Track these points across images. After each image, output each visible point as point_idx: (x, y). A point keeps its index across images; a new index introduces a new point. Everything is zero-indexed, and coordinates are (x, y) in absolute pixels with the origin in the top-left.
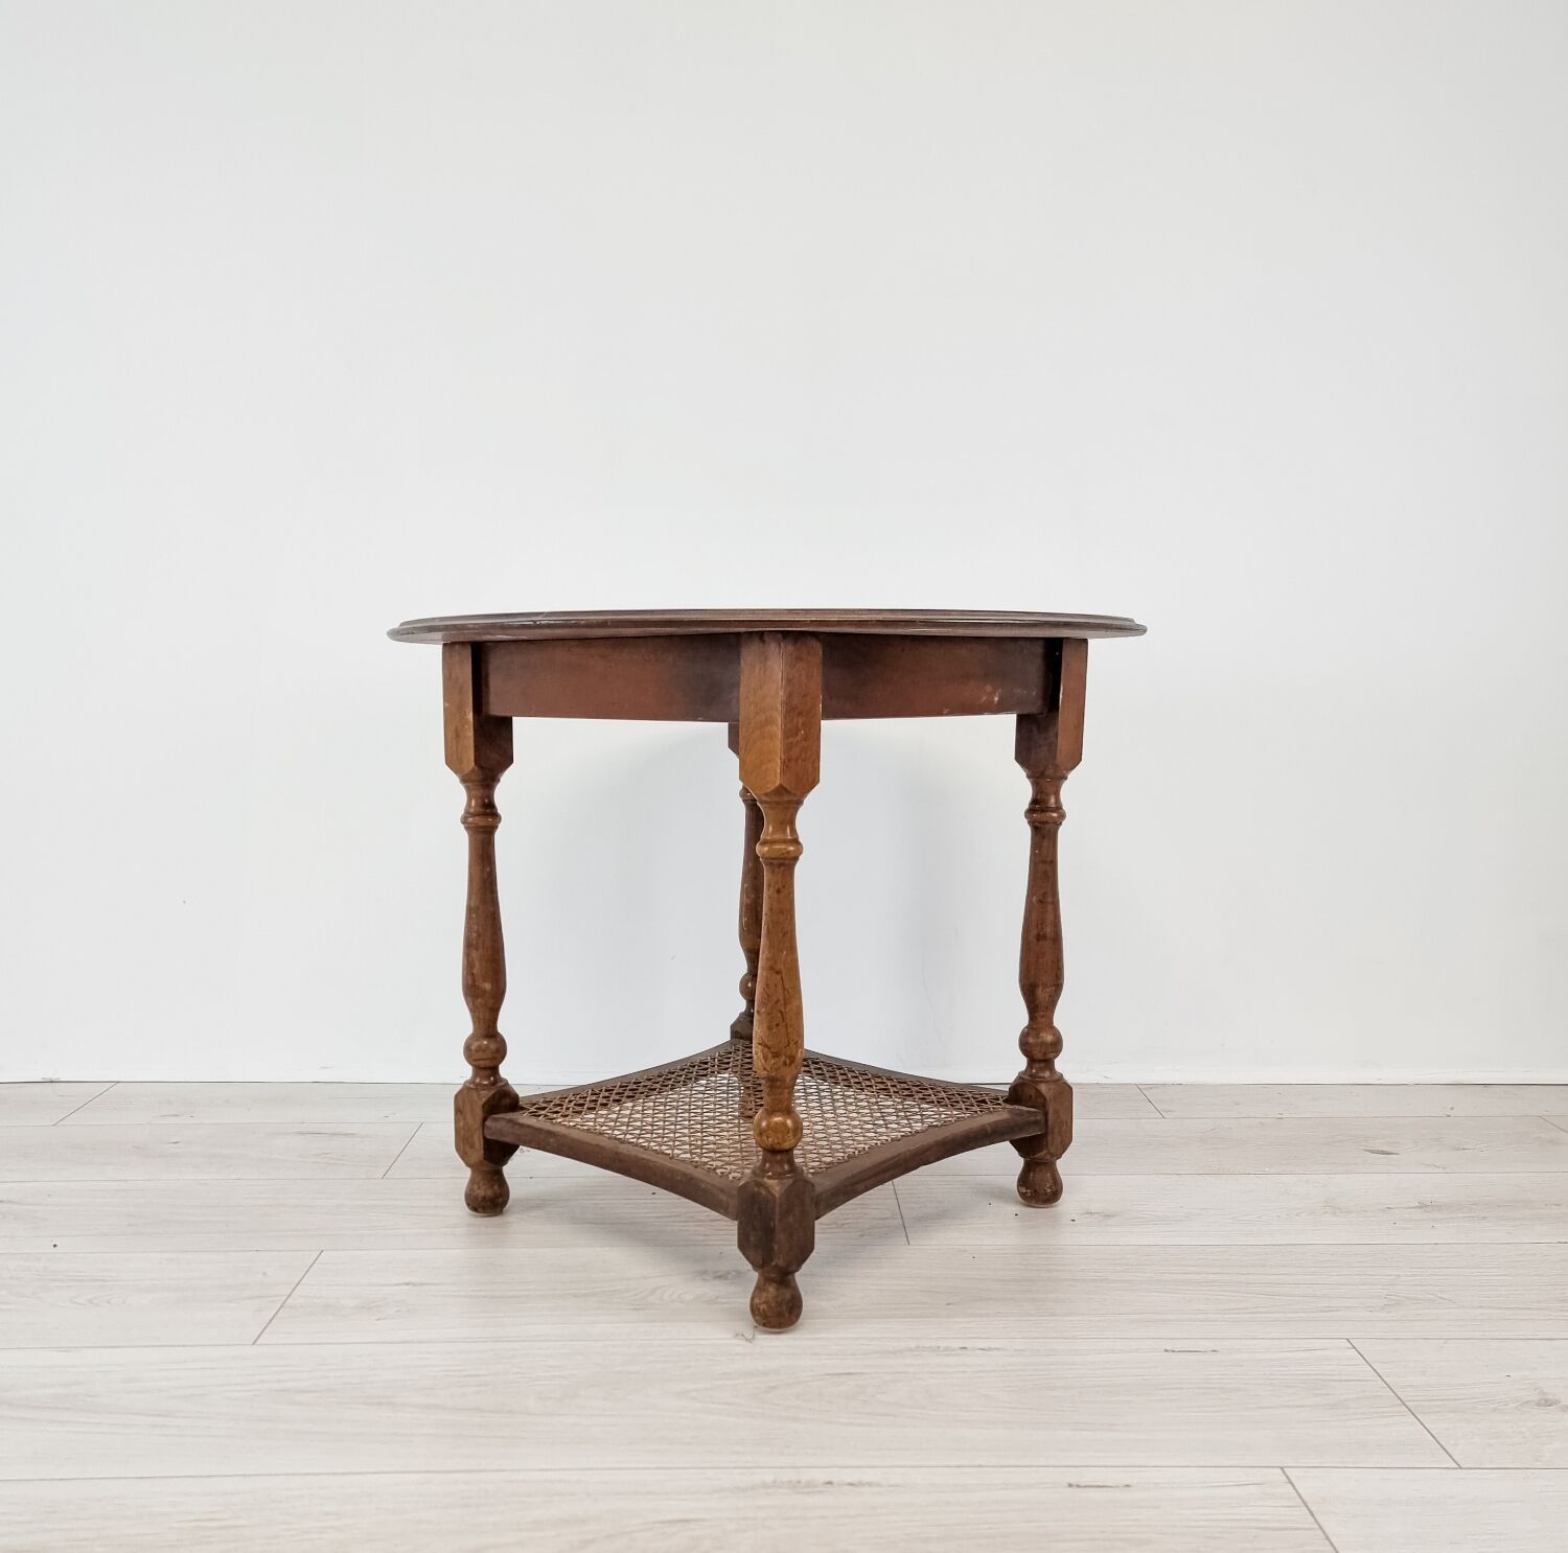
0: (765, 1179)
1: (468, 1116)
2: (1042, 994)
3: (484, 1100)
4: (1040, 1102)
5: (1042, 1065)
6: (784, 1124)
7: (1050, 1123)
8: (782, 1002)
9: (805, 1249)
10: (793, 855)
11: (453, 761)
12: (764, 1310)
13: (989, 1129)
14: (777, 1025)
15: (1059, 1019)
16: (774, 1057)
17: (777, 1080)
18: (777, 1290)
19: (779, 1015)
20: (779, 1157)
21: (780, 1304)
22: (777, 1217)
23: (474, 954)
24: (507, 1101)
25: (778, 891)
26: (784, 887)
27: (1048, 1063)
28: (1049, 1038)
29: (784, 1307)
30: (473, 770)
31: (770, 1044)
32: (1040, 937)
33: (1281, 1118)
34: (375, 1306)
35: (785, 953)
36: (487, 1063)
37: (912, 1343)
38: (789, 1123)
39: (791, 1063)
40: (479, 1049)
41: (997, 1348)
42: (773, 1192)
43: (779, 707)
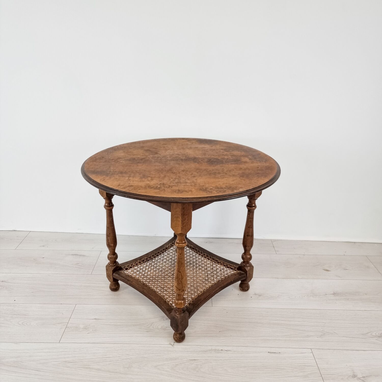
0: (177, 315)
1: (109, 271)
2: (248, 248)
3: (112, 269)
4: (246, 272)
5: (247, 263)
6: (181, 302)
7: (247, 276)
9: (185, 326)
10: (184, 246)
11: (101, 193)
12: (176, 339)
13: (232, 280)
14: (180, 284)
15: (251, 252)
16: (179, 290)
17: (180, 294)
18: (179, 335)
19: (180, 282)
20: (180, 310)
21: (180, 338)
22: (179, 324)
23: (109, 238)
24: (118, 268)
25: (180, 254)
26: (182, 253)
27: (248, 262)
28: (249, 257)
30: (106, 197)
31: (178, 287)
32: (248, 236)
33: (304, 255)
34: (87, 328)
35: (182, 268)
36: (113, 261)
37: (210, 348)
38: (182, 302)
39: (183, 291)
40: (111, 258)
41: (230, 350)
42: (178, 318)
43: (181, 215)
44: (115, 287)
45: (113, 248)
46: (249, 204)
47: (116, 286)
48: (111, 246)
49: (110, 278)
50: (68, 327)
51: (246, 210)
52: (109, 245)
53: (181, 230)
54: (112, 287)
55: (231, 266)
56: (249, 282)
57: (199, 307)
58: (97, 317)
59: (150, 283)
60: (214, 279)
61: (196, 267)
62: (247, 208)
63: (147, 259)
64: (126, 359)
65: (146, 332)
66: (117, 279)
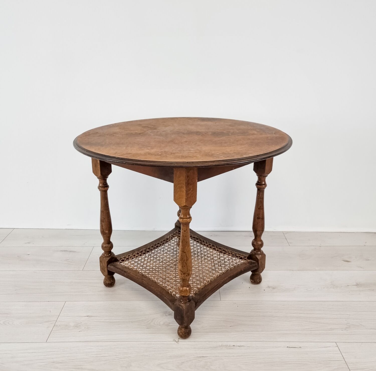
0: (181, 304)
1: (103, 263)
2: (258, 233)
3: (107, 260)
4: (257, 260)
5: (258, 250)
6: (186, 290)
7: (259, 265)
8: (186, 260)
9: (191, 318)
10: (189, 222)
11: (95, 172)
12: (181, 335)
13: (243, 270)
14: (185, 266)
15: (262, 238)
16: (184, 274)
17: (185, 279)
18: (185, 329)
19: (185, 264)
20: (185, 298)
21: (185, 333)
23: (103, 223)
24: (113, 260)
25: (185, 231)
26: (186, 230)
27: (259, 250)
28: (260, 243)
29: (186, 334)
30: (100, 176)
31: (182, 271)
32: (258, 218)
33: (321, 246)
34: (79, 326)
35: (187, 247)
36: (108, 251)
37: (220, 344)
38: (188, 289)
39: (188, 276)
40: (105, 247)
41: (243, 346)
42: (183, 308)
43: (185, 184)
44: (110, 282)
45: (108, 236)
46: (258, 182)
47: (111, 281)
48: (106, 233)
49: (105, 271)
50: (56, 326)
51: (255, 189)
52: (103, 232)
53: (186, 201)
54: (107, 282)
55: (240, 256)
56: (261, 272)
57: (207, 297)
58: (89, 314)
59: (150, 274)
60: (221, 269)
61: (202, 257)
62: (256, 186)
63: (146, 250)
64: (125, 358)
65: (146, 328)
66: (113, 271)
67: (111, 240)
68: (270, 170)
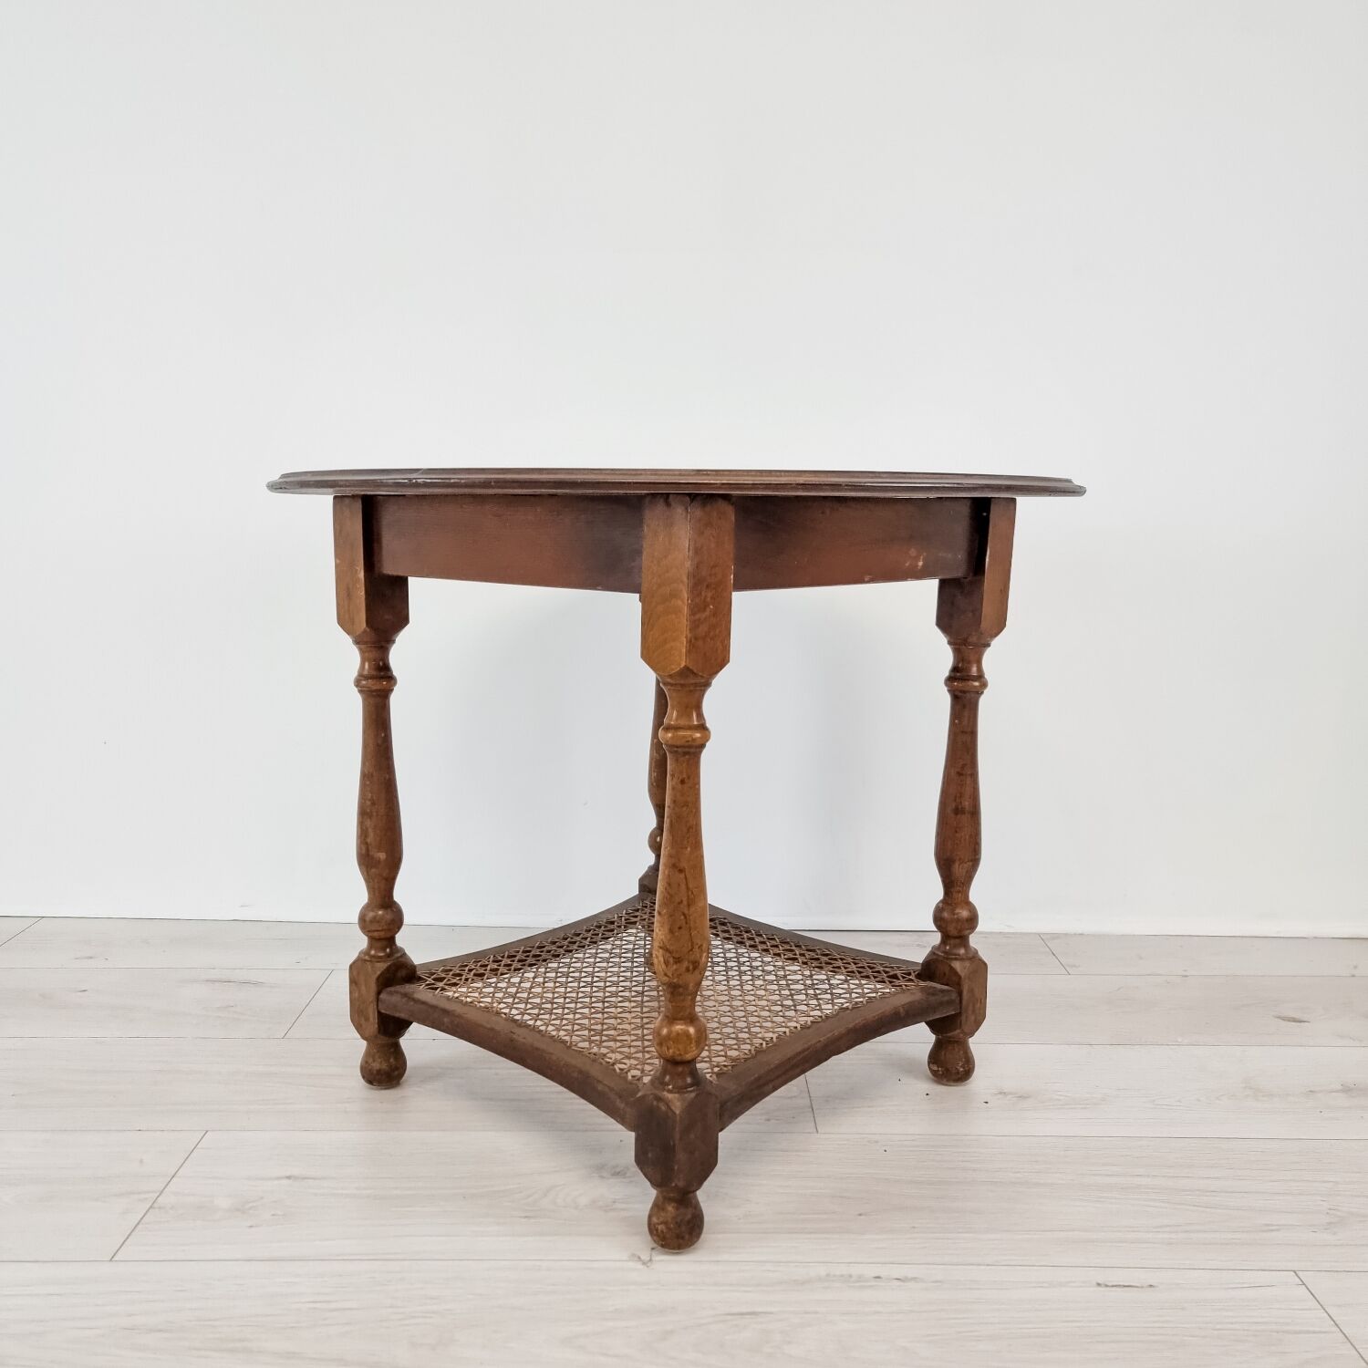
0: (665, 1093)
1: (363, 988)
2: (958, 870)
3: (379, 973)
4: (954, 981)
5: (957, 941)
6: (687, 1034)
7: (964, 1002)
8: (685, 903)
9: (706, 1163)
10: (698, 743)
11: (345, 621)
12: (662, 1231)
14: (680, 928)
16: (676, 963)
17: (680, 986)
18: (677, 1209)
19: (682, 917)
20: (680, 1069)
21: (679, 1225)
22: (677, 1136)
23: (368, 823)
24: (402, 973)
25: (683, 782)
26: (689, 778)
27: (963, 940)
28: (964, 914)
29: (683, 1228)
30: (365, 631)
31: (671, 948)
32: (958, 811)
34: (250, 1208)
35: (689, 849)
36: (382, 934)
37: (822, 1271)
38: (692, 1030)
39: (695, 969)
40: (374, 920)
41: (914, 1279)
42: (673, 1108)
43: (685, 580)
44: (384, 1066)
45: (386, 872)
46: (955, 669)
47: (392, 1060)
48: (379, 862)
49: (367, 1019)
50: (160, 1208)
51: (945, 700)
52: (366, 860)
53: (689, 652)
54: (374, 1065)
56: (972, 1034)
58: (295, 1172)
62: (946, 689)
64: (428, 1315)
65: (521, 1217)
66: (397, 1015)
67: (398, 895)
68: (1000, 624)
